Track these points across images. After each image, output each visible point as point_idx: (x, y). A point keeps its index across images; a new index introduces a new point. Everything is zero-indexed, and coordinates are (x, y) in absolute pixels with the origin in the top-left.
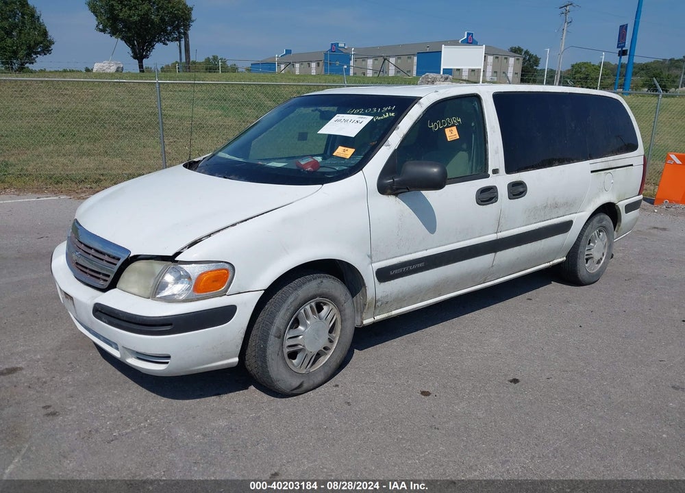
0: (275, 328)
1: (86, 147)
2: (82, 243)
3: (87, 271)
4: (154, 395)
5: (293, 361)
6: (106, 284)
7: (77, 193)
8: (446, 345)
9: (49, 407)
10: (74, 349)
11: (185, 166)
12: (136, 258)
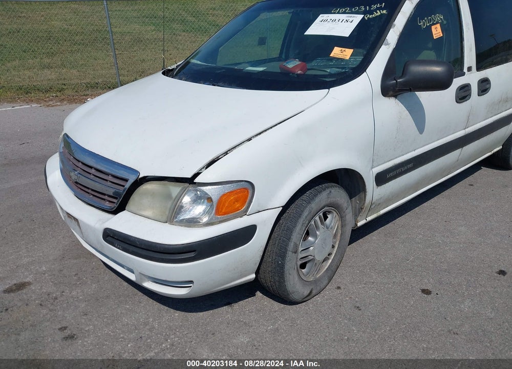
0: (292, 244)
1: (47, 61)
2: (79, 161)
3: (89, 191)
4: (167, 308)
5: (303, 270)
6: (115, 206)
7: (45, 101)
8: (421, 236)
9: (65, 328)
10: (76, 259)
11: (164, 73)
12: (146, 179)
